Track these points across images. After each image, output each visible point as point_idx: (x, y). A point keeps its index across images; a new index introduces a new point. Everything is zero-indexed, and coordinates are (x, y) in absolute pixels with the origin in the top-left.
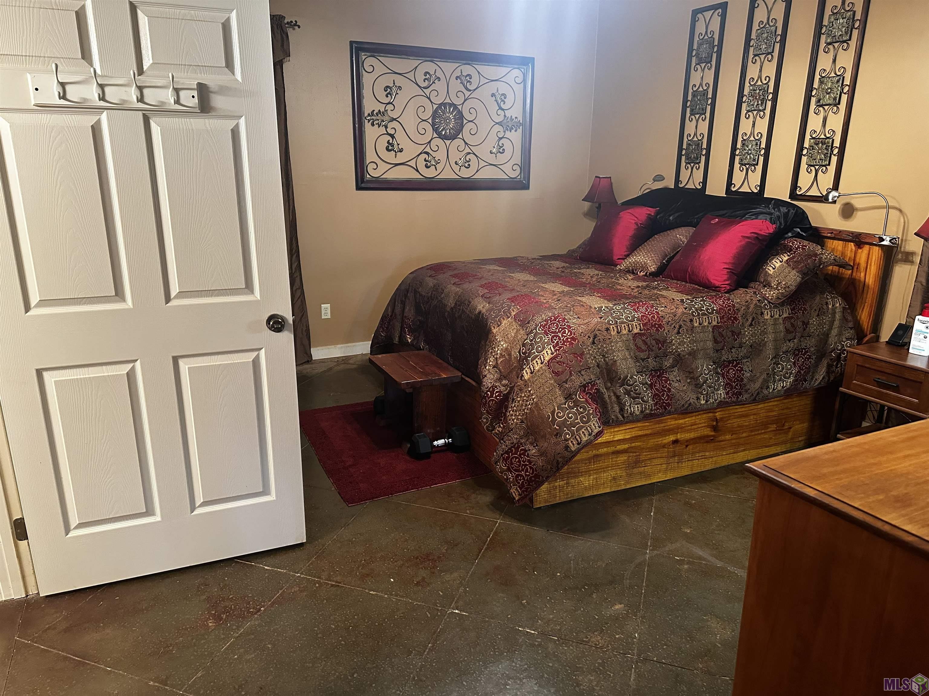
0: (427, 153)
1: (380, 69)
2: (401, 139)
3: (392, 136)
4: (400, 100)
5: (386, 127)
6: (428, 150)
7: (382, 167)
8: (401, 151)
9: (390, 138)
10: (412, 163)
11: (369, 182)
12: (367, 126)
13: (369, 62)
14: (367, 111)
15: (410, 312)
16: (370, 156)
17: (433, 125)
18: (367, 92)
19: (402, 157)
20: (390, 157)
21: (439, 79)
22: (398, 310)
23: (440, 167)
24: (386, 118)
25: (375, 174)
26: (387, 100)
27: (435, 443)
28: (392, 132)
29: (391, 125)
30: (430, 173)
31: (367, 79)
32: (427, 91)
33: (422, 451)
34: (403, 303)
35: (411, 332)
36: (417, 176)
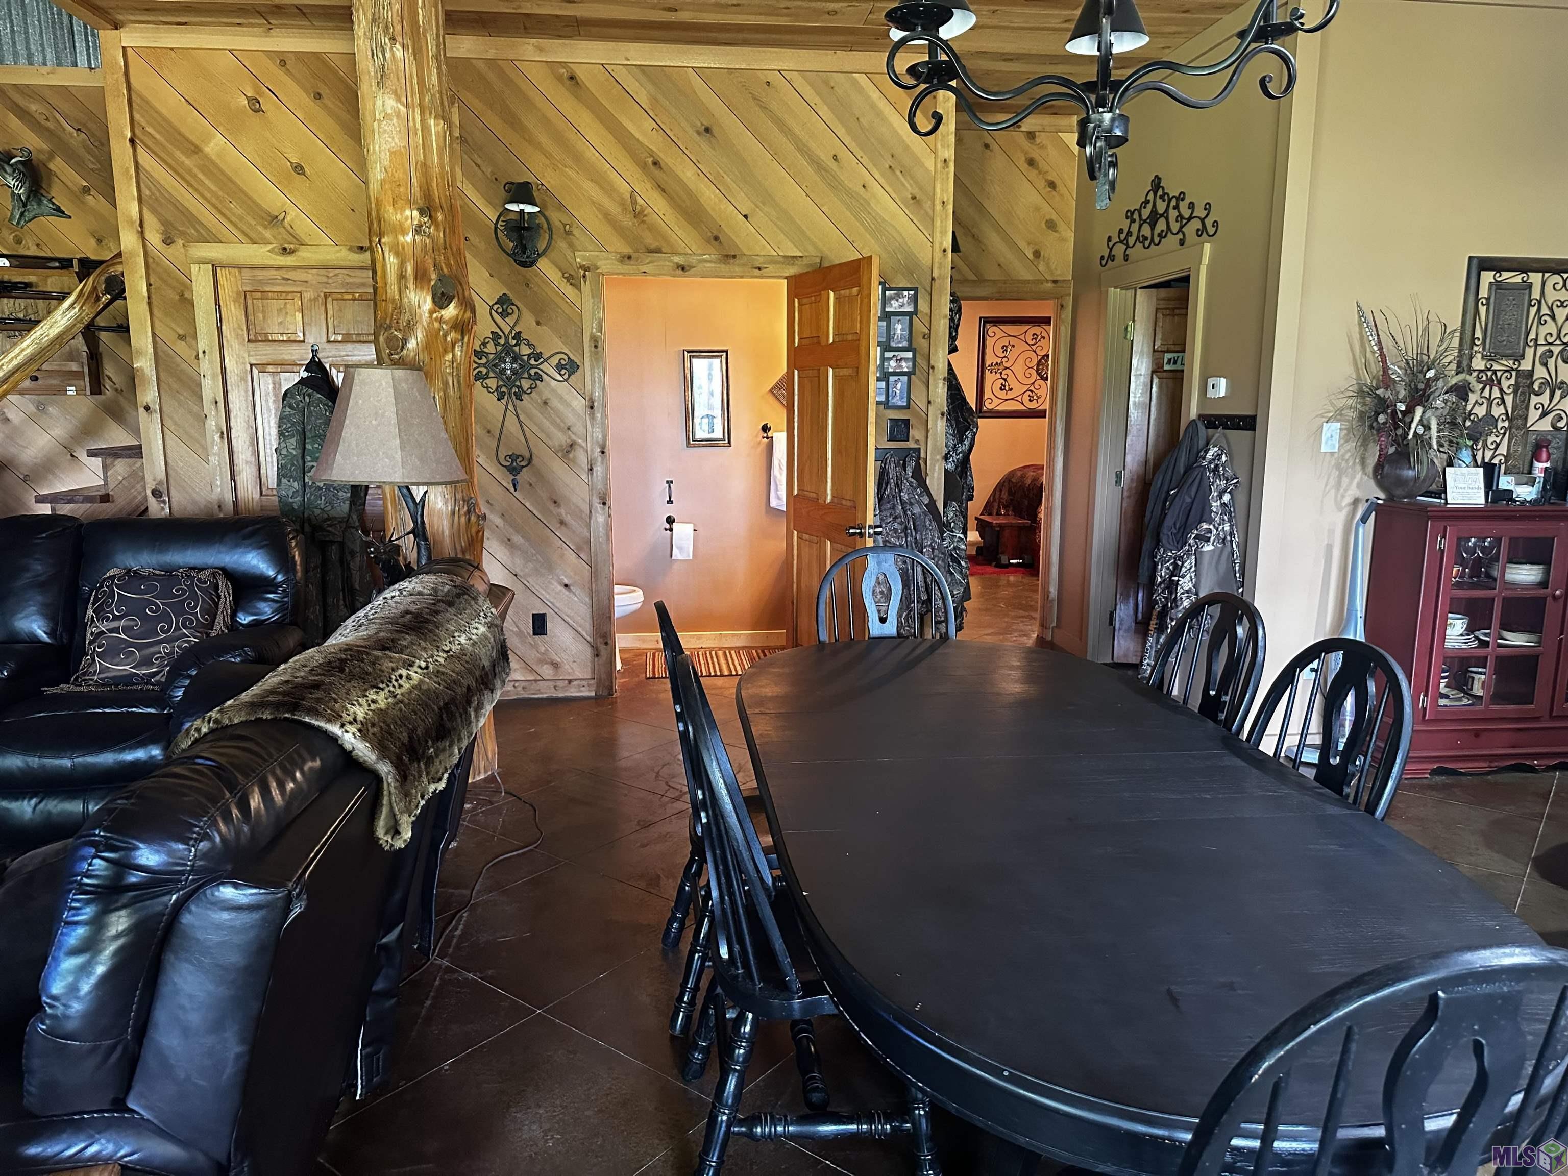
0: (1032, 391)
1: (999, 334)
2: (1012, 381)
3: (1005, 380)
4: (1012, 355)
5: (1001, 373)
6: (1032, 388)
7: (997, 401)
8: (1011, 390)
9: (1003, 381)
10: (1019, 399)
11: (985, 412)
12: (987, 373)
13: (992, 329)
14: (988, 363)
15: (1005, 495)
16: (988, 394)
17: (1037, 371)
18: (989, 351)
19: (1011, 395)
20: (1002, 395)
21: (1044, 338)
22: (997, 496)
23: (1040, 401)
24: (1001, 367)
25: (990, 407)
26: (1003, 355)
27: (1012, 561)
28: (1005, 377)
29: (1004, 372)
30: (1033, 405)
31: (990, 342)
32: (1034, 347)
33: (1003, 562)
34: (1001, 491)
35: (1004, 508)
36: (1022, 408)
